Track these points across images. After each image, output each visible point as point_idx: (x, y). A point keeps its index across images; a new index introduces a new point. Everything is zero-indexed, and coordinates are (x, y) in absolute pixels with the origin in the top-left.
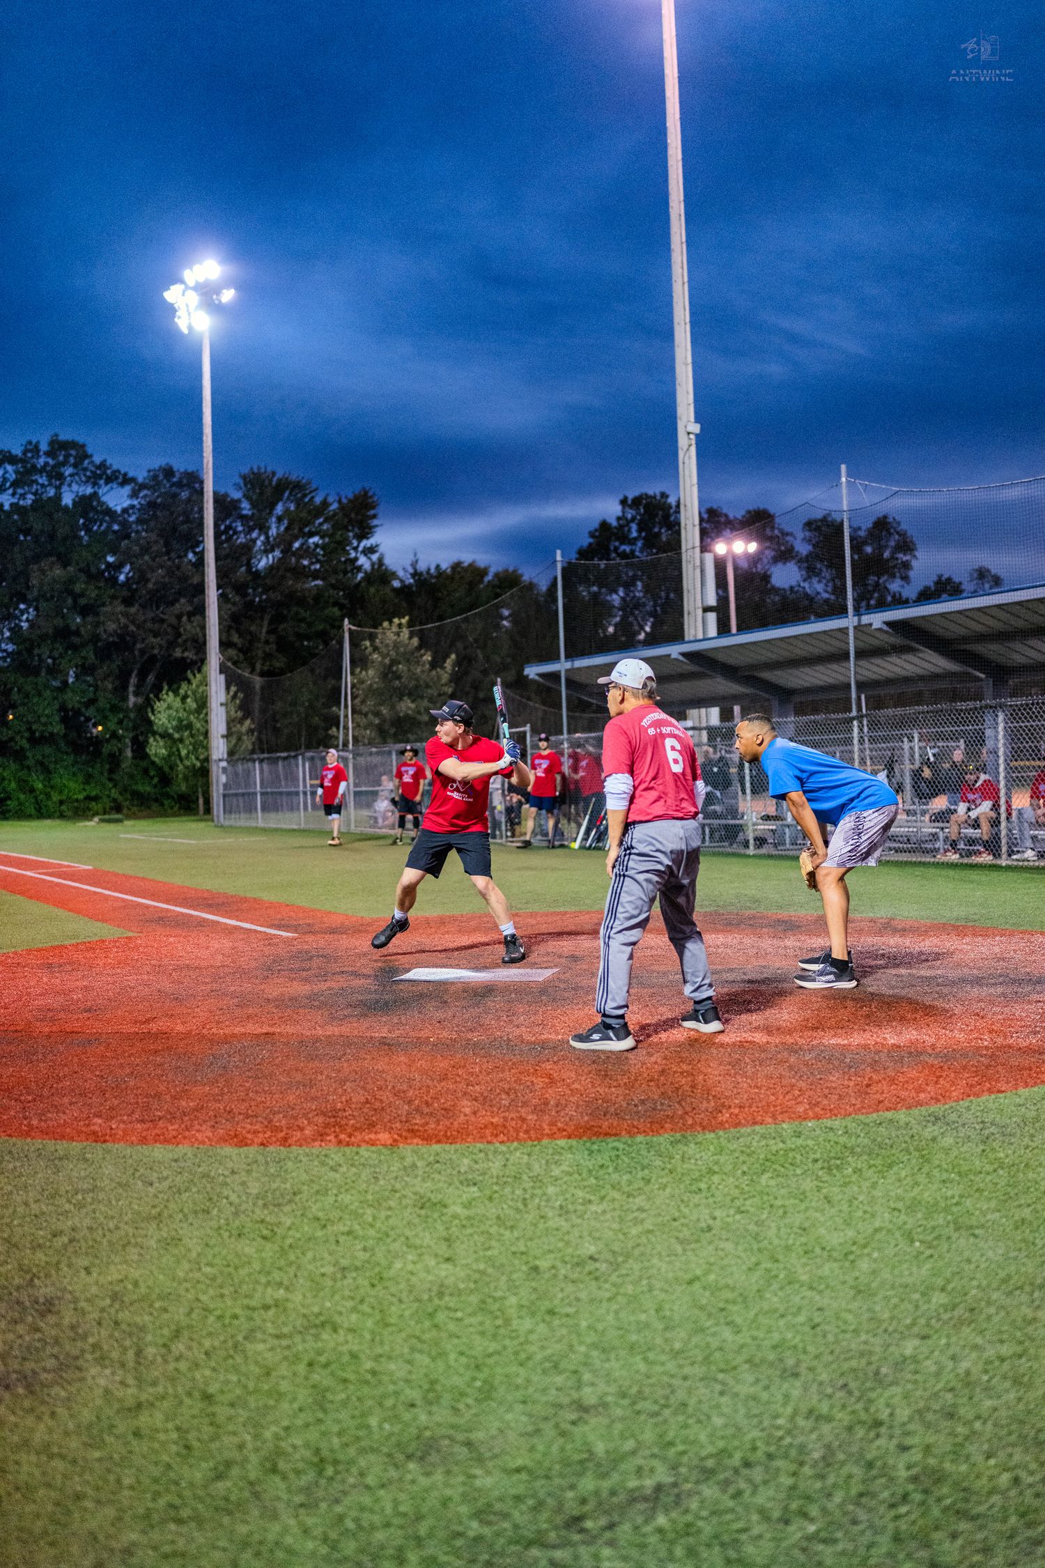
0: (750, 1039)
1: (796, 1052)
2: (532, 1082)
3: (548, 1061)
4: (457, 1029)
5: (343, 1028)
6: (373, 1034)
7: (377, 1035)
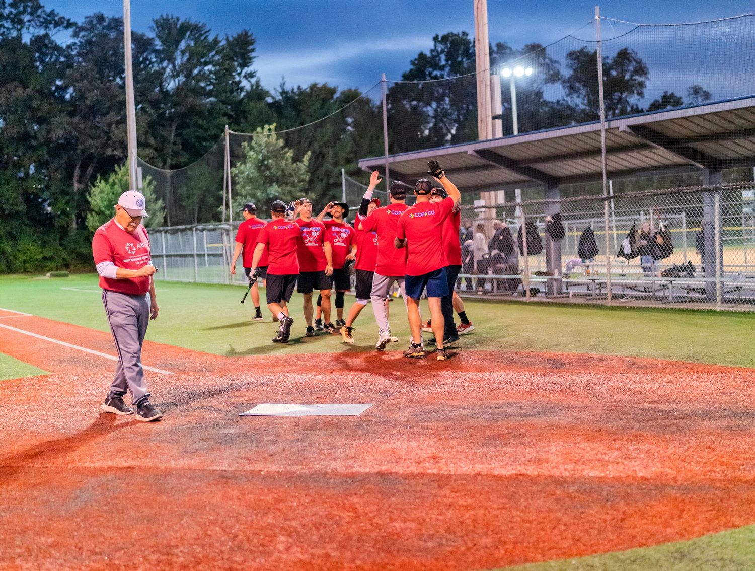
0: (524, 471)
1: (562, 485)
2: (340, 516)
3: (356, 494)
4: (285, 462)
5: (192, 462)
6: (215, 468)
7: (218, 468)
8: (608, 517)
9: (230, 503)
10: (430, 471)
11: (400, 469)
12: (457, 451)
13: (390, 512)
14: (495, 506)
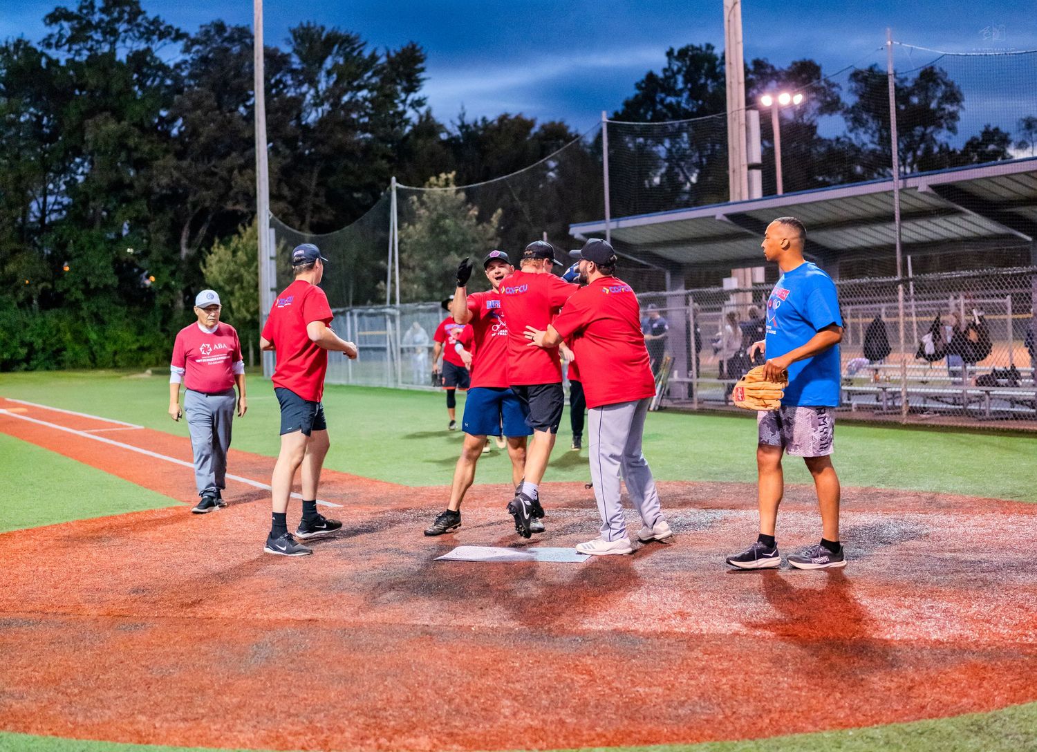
2: (572, 679)
3: (589, 655)
4: (498, 617)
5: (386, 614)
6: (415, 622)
7: (419, 623)
8: (893, 685)
9: (439, 662)
10: (677, 630)
11: (640, 627)
12: (709, 607)
13: (632, 675)
14: (757, 671)
